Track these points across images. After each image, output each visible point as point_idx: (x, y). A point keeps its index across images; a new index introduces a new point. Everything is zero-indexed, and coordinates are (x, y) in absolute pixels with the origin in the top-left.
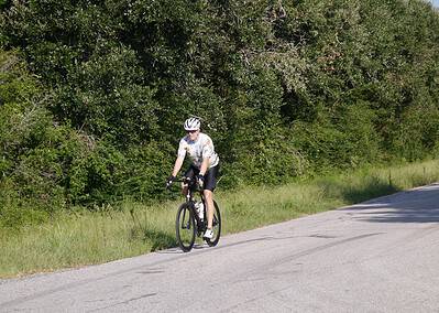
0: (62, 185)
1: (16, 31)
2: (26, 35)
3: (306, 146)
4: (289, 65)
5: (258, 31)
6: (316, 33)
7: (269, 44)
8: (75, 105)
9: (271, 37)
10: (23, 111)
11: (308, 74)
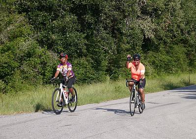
0: (41, 75)
1: (24, 5)
2: (29, 8)
3: (154, 63)
4: (147, 26)
5: (133, 10)
6: (160, 12)
7: (138, 16)
8: (49, 40)
9: (139, 14)
10: (25, 41)
11: (155, 31)
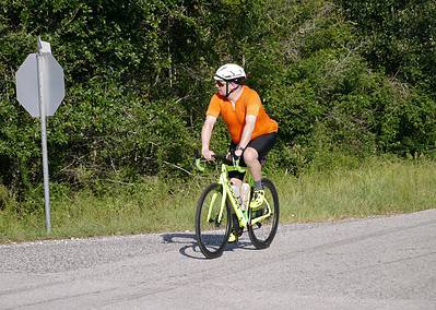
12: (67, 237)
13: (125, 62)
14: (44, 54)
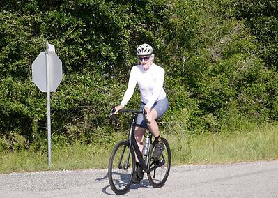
12: (60, 169)
13: (107, 58)
14: (50, 52)
